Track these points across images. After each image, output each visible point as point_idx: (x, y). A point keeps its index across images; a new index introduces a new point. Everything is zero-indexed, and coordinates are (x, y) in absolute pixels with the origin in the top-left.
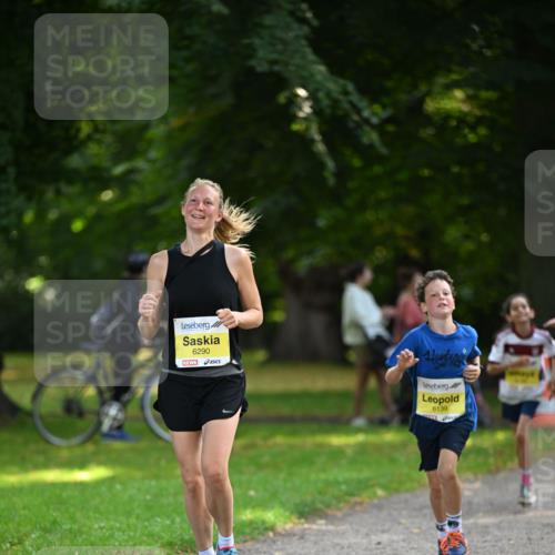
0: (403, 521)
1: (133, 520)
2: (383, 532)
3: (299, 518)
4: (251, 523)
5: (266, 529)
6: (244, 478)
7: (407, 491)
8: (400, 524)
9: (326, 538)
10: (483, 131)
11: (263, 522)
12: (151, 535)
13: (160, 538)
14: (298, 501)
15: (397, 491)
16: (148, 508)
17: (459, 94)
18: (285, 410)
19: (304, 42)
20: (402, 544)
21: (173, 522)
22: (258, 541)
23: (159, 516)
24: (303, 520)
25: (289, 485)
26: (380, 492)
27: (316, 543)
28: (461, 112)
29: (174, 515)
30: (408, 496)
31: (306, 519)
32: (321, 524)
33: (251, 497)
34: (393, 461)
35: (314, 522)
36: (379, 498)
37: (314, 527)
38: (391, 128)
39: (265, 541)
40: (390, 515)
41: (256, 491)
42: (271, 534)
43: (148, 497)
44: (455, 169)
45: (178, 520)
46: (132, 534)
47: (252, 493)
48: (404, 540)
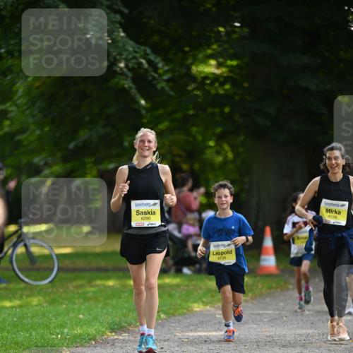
0: (177, 334)
1: (5, 334)
2: (165, 341)
3: (111, 332)
4: (80, 335)
5: (90, 339)
6: (76, 307)
7: (180, 315)
8: (175, 335)
9: (128, 344)
10: (227, 87)
11: (89, 335)
12: (17, 343)
13: (23, 345)
14: (111, 321)
15: (173, 315)
16: (15, 326)
17: (213, 62)
18: (103, 264)
19: (118, 26)
20: (177, 348)
21: (31, 335)
22: (85, 346)
23: (21, 331)
24: (113, 334)
25: (105, 311)
26: (162, 316)
27: (122, 348)
28: (214, 74)
29: (31, 330)
30: (180, 318)
31: (115, 332)
32: (125, 336)
33: (80, 319)
34: (171, 296)
35: (120, 335)
36: (162, 320)
37: (121, 338)
38: (171, 84)
39: (90, 347)
40: (169, 330)
41: (83, 315)
42: (93, 342)
43: (15, 319)
44: (210, 110)
45: (34, 333)
46: (4, 342)
47: (81, 316)
48: (178, 346)
